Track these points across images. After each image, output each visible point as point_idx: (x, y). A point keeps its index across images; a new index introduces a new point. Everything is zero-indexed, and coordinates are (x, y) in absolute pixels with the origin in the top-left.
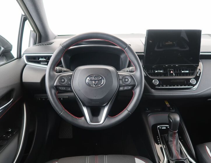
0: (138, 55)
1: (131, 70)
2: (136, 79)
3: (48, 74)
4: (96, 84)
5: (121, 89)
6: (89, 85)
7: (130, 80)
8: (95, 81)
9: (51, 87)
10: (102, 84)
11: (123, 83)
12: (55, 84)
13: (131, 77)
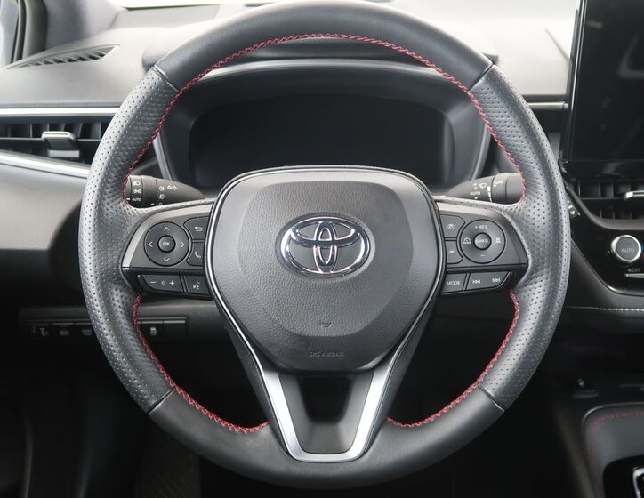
0: (536, 112)
1: (501, 191)
2: (527, 238)
3: (92, 213)
4: (329, 264)
5: (455, 284)
6: (294, 267)
7: (497, 241)
8: (324, 246)
9: (109, 278)
10: (358, 260)
11: (463, 255)
12: (127, 263)
13: (505, 225)
